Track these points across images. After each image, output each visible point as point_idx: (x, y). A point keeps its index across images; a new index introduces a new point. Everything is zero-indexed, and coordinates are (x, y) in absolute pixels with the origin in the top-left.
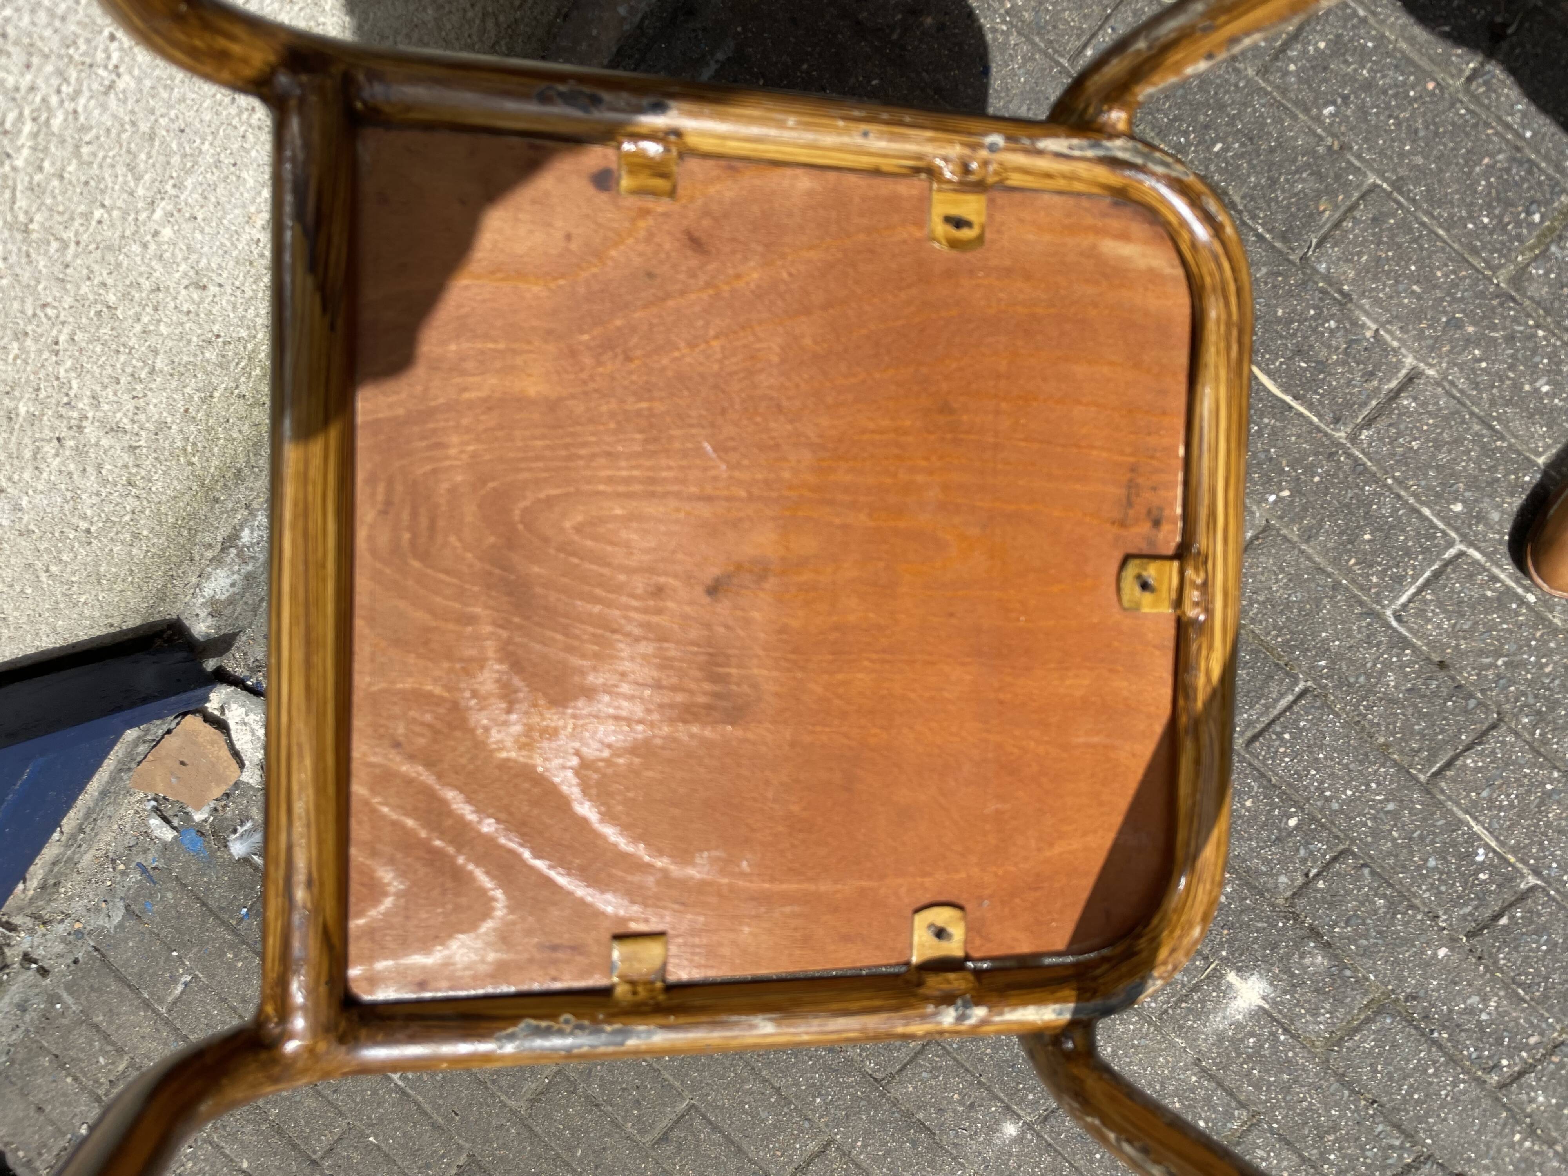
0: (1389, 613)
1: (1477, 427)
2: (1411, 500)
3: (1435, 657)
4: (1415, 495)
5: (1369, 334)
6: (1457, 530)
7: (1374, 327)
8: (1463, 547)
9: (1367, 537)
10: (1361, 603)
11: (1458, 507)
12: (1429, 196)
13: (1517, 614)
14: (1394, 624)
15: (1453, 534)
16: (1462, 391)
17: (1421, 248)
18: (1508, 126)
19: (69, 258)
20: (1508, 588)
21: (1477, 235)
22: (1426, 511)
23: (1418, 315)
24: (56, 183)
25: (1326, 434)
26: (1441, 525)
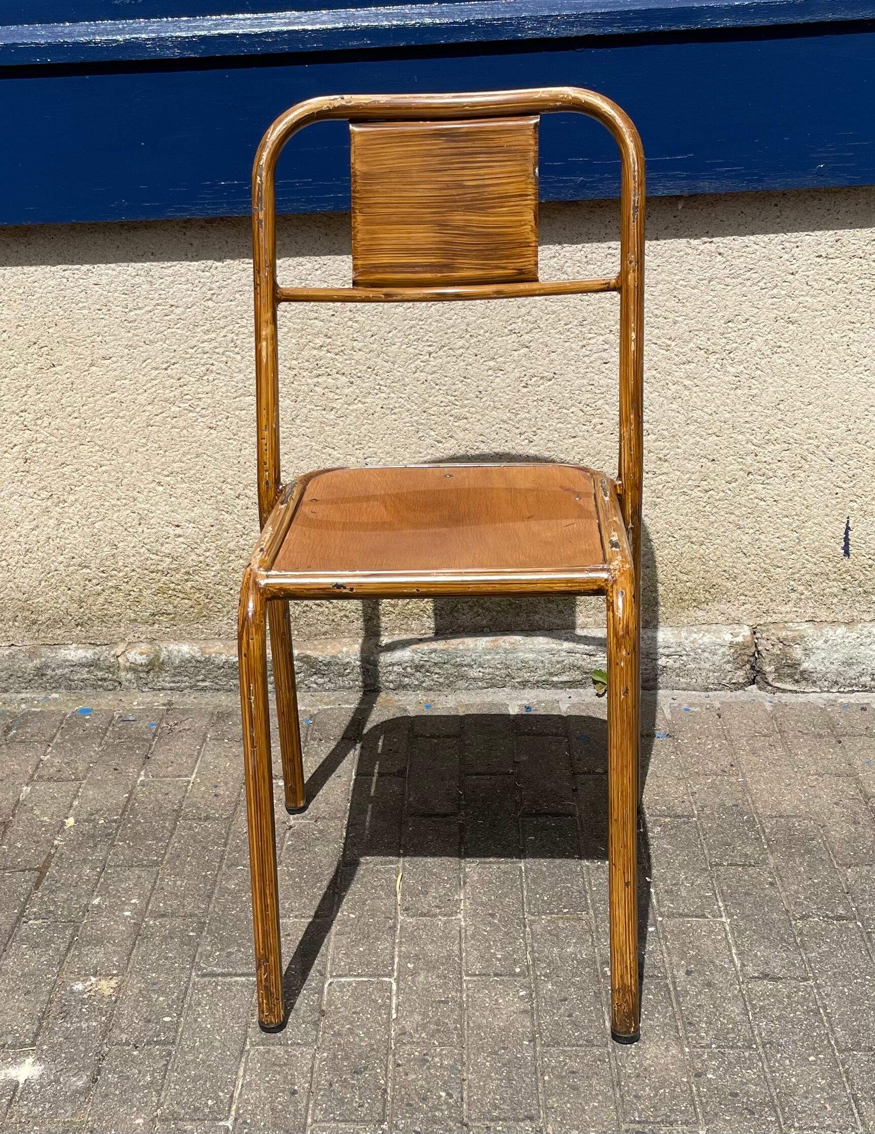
0: (330, 980)
1: (455, 948)
2: (396, 953)
3: (324, 1008)
4: (400, 951)
5: (456, 897)
6: (399, 972)
7: (462, 897)
8: (393, 981)
9: (361, 949)
10: (325, 968)
11: (410, 966)
12: (533, 880)
13: (380, 1015)
14: (326, 986)
15: (396, 974)
16: (466, 935)
17: (511, 889)
18: (590, 883)
19: (140, 450)
20: (390, 1006)
21: (537, 900)
22: (396, 960)
23: (483, 904)
24: (169, 426)
25: (396, 913)
26: (395, 967)
